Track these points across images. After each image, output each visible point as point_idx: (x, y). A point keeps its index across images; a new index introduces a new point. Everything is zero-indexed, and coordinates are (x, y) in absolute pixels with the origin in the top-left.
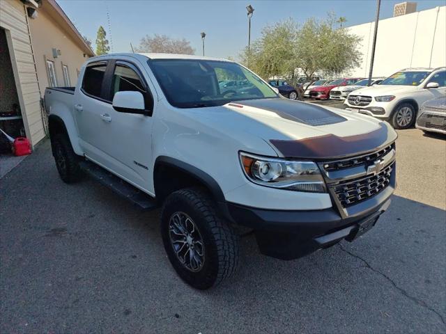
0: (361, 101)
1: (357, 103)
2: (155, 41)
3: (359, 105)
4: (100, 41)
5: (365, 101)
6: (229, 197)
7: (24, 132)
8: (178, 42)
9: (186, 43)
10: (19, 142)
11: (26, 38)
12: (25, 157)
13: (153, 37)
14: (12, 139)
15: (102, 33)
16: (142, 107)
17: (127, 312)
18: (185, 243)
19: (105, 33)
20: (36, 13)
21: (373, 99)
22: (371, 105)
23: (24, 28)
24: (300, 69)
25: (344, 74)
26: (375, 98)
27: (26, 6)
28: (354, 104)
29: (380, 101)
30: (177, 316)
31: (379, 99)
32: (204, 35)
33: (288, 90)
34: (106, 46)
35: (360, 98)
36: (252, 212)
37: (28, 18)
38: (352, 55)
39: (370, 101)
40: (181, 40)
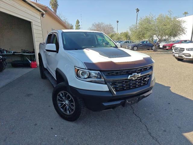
0: (179, 50)
1: (178, 51)
2: (98, 25)
3: (179, 52)
4: (77, 25)
5: (182, 50)
6: (70, 84)
7: (35, 59)
8: (107, 25)
9: (111, 25)
10: (33, 63)
11: (40, 25)
12: (34, 68)
13: (97, 23)
14: (30, 62)
15: (78, 22)
16: (55, 49)
17: (36, 125)
18: (64, 103)
19: (79, 22)
20: (44, 16)
21: (185, 50)
22: (184, 52)
23: (39, 21)
24: (155, 36)
25: (177, 38)
26: (186, 49)
27: (41, 13)
28: (176, 52)
29: (189, 50)
30: (52, 128)
31: (188, 50)
32: (118, 22)
33: (152, 45)
34: (79, 27)
35: (179, 49)
36: (76, 90)
37: (41, 17)
38: (182, 29)
39: (184, 50)
40: (109, 24)
